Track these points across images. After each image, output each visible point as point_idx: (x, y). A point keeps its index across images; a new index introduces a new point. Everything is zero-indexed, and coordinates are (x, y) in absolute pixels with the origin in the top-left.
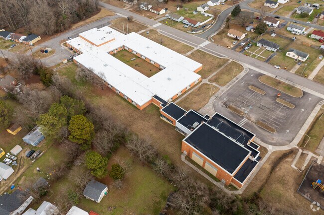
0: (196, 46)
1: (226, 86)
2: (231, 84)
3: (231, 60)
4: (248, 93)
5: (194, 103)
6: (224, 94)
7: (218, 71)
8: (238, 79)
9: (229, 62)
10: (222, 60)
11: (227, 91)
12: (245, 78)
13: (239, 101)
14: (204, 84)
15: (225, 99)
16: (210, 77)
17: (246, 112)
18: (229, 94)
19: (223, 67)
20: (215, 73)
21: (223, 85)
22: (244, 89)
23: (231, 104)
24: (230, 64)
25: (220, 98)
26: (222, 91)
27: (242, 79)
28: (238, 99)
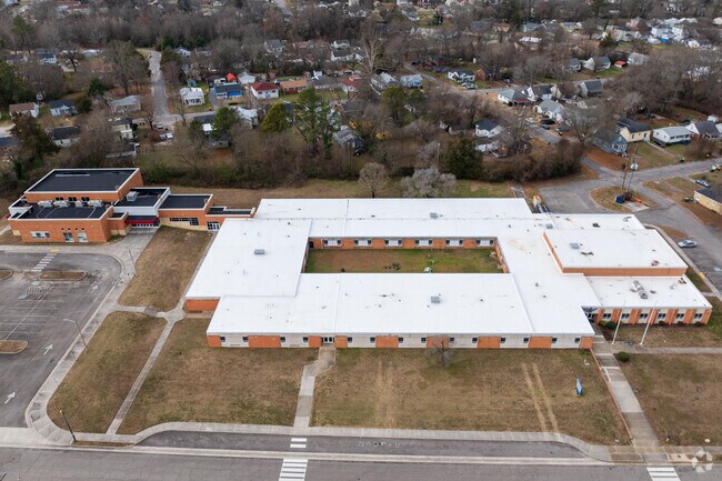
0: (314, 443)
1: (102, 319)
2: (89, 328)
3: (111, 435)
4: (28, 329)
5: (167, 254)
6: (101, 299)
7: (148, 365)
8: (68, 357)
9: (117, 422)
10: (151, 417)
11: (94, 308)
12: (40, 371)
13: (56, 297)
14: (174, 306)
15: (96, 287)
16: (166, 333)
17: (35, 283)
18: (88, 302)
19: (136, 386)
20: (156, 351)
21: (114, 315)
22: (42, 332)
23: (77, 284)
24: (112, 411)
25: (109, 284)
26: (109, 301)
27: (53, 363)
28: (60, 300)
